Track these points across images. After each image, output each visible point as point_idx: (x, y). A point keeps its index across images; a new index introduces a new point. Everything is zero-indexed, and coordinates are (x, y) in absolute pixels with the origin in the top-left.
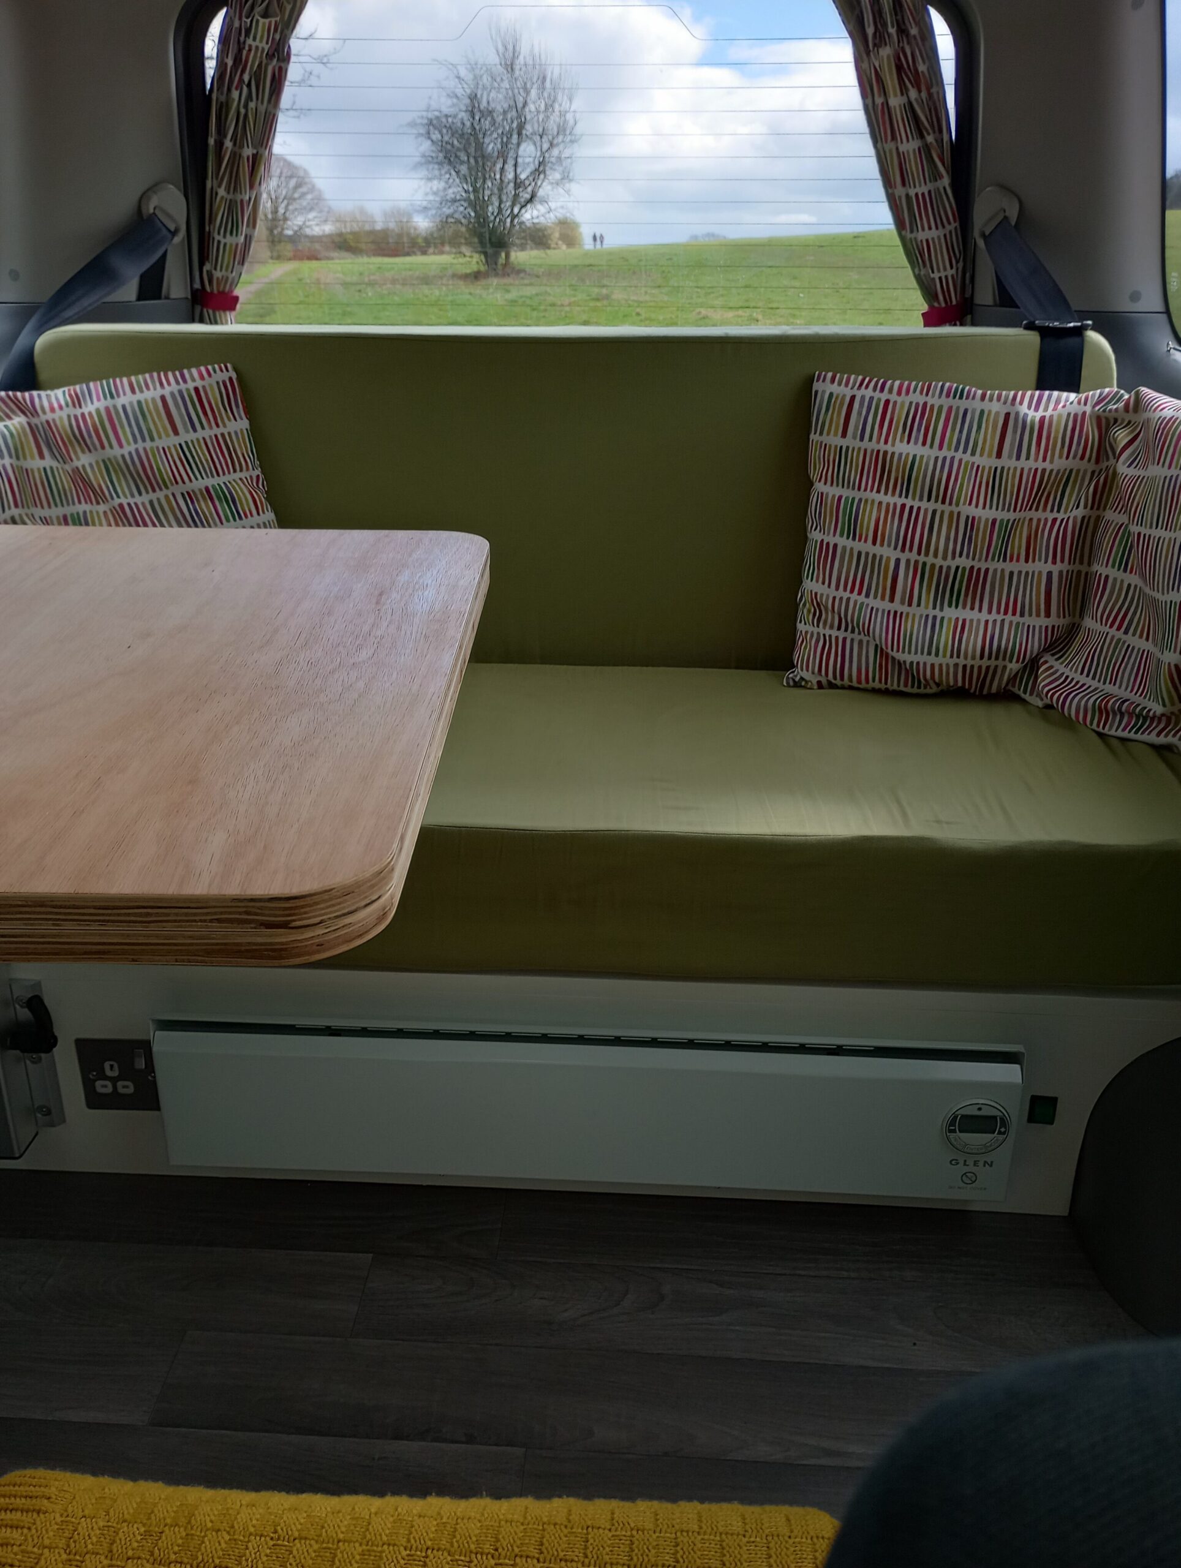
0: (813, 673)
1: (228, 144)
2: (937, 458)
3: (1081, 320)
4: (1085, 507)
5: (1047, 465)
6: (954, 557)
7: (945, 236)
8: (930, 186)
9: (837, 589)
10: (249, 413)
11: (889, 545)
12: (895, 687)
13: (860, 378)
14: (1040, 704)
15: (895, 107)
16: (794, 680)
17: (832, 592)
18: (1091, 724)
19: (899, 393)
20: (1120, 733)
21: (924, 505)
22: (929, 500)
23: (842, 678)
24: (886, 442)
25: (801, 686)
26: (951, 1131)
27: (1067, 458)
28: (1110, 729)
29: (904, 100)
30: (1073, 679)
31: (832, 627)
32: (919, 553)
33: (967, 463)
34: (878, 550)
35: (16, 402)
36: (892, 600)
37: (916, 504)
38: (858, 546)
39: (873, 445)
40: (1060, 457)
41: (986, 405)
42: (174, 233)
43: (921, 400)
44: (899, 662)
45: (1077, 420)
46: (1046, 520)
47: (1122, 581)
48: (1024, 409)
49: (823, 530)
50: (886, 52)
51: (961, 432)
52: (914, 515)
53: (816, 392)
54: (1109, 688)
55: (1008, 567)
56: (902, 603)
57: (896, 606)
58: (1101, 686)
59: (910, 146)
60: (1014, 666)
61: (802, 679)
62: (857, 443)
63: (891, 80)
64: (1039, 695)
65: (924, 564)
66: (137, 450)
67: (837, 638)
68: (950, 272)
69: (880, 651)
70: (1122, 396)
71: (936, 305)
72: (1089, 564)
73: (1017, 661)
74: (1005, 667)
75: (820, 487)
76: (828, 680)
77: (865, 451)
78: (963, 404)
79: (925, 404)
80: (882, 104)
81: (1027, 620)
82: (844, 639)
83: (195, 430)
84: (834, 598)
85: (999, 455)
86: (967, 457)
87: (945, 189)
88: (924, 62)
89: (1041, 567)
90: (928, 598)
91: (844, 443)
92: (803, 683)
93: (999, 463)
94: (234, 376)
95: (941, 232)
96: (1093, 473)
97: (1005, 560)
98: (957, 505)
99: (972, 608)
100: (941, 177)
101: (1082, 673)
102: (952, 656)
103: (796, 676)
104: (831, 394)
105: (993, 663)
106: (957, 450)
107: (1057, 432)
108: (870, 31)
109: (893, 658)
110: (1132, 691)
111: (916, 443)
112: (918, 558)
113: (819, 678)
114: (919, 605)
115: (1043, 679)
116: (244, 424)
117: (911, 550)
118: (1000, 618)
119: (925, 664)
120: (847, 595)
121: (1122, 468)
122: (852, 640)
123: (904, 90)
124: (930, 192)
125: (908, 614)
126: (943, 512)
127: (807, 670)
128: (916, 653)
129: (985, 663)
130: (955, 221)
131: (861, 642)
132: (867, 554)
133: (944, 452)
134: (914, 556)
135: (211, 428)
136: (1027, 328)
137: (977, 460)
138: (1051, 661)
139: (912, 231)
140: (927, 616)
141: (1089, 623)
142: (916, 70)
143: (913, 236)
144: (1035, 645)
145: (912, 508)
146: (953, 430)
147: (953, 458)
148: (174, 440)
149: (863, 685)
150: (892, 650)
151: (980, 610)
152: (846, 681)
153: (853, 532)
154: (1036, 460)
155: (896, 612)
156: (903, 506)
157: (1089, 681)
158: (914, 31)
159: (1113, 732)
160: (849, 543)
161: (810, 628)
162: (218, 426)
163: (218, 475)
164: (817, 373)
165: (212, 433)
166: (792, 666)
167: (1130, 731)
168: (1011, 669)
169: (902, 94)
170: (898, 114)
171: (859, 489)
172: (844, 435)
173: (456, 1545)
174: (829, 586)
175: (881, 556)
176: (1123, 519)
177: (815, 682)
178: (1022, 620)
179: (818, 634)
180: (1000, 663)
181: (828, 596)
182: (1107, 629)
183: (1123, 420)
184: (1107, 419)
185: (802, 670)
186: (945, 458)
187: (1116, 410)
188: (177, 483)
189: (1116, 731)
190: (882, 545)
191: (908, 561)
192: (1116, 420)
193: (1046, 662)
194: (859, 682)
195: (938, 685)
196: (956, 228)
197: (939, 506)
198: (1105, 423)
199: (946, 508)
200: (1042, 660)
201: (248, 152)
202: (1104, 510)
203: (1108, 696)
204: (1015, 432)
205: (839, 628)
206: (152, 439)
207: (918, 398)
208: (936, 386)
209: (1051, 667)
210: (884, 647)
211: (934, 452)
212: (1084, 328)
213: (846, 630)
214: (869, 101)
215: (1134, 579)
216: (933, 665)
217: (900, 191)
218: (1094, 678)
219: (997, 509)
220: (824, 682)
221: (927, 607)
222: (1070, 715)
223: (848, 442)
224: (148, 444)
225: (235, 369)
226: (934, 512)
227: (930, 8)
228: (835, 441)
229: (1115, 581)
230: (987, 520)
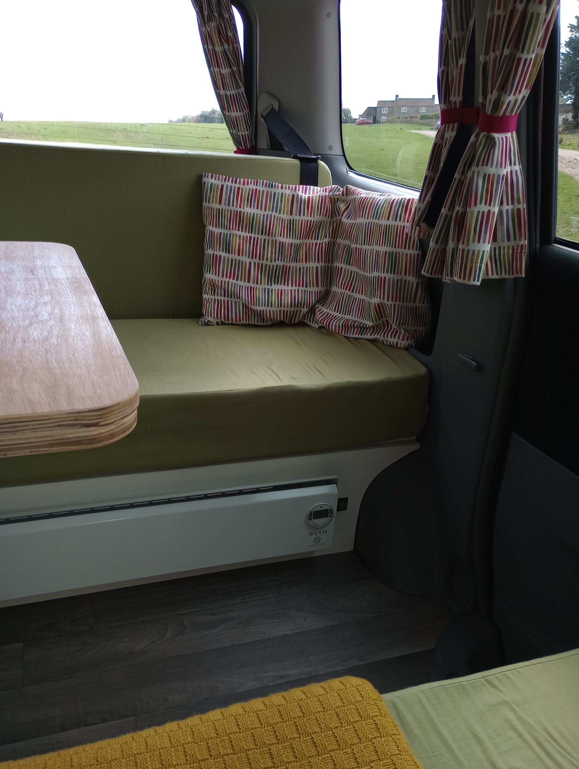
0: (214, 318)
2: (264, 215)
3: (315, 154)
4: (329, 237)
5: (312, 219)
6: (275, 261)
7: (244, 115)
8: (236, 91)
9: (223, 277)
11: (246, 256)
12: (253, 323)
13: (224, 177)
14: (317, 326)
15: (218, 51)
16: (204, 322)
17: (220, 279)
18: (342, 333)
19: (244, 184)
20: (354, 336)
21: (260, 237)
22: (262, 234)
23: (228, 320)
24: (240, 207)
25: (208, 325)
26: (310, 519)
27: (320, 216)
28: (350, 335)
29: (222, 49)
30: (331, 314)
31: (221, 296)
32: (260, 259)
33: (278, 217)
34: (241, 258)
36: (249, 282)
37: (256, 236)
38: (231, 256)
39: (234, 208)
40: (317, 215)
41: (284, 191)
43: (254, 187)
44: (254, 311)
45: (323, 199)
46: (313, 243)
47: (348, 269)
48: (300, 193)
49: (213, 249)
50: (213, 24)
51: (274, 203)
52: (255, 241)
53: (205, 183)
54: (347, 317)
55: (298, 265)
56: (254, 283)
57: (251, 284)
58: (343, 316)
59: (226, 71)
60: (305, 310)
61: (208, 321)
62: (227, 207)
63: (215, 38)
64: (316, 322)
65: (262, 264)
67: (224, 301)
68: (246, 133)
69: (245, 306)
70: (339, 189)
71: (241, 147)
72: (332, 263)
73: (306, 308)
74: (301, 311)
75: (211, 228)
76: (221, 321)
77: (231, 211)
78: (273, 190)
79: (256, 189)
80: (212, 49)
81: (308, 289)
82: (228, 301)
84: (222, 281)
85: (291, 214)
86: (277, 215)
87: (242, 93)
88: (230, 32)
89: (313, 265)
90: (265, 280)
91: (220, 207)
92: (209, 323)
93: (291, 218)
95: (242, 114)
96: (330, 222)
97: (297, 262)
98: (275, 236)
99: (284, 285)
100: (240, 87)
101: (335, 311)
102: (278, 307)
103: (205, 320)
104: (212, 184)
105: (296, 309)
106: (272, 211)
107: (315, 204)
109: (251, 309)
110: (357, 317)
111: (254, 208)
112: (259, 261)
113: (217, 320)
114: (261, 283)
115: (318, 316)
117: (256, 258)
118: (297, 288)
119: (266, 311)
120: (227, 280)
121: (344, 220)
122: (231, 301)
123: (222, 44)
124: (236, 94)
125: (256, 288)
126: (269, 240)
127: (211, 316)
128: (262, 306)
129: (293, 309)
130: (248, 109)
131: (235, 302)
132: (236, 260)
133: (267, 212)
134: (257, 261)
136: (293, 158)
137: (282, 216)
138: (320, 307)
139: (229, 112)
140: (265, 289)
141: (335, 289)
142: (227, 35)
143: (229, 114)
144: (313, 299)
145: (254, 238)
146: (270, 202)
147: (271, 215)
149: (239, 322)
150: (251, 305)
151: (288, 285)
152: (230, 321)
153: (228, 249)
154: (307, 216)
155: (251, 287)
156: (251, 237)
157: (338, 315)
158: (227, 16)
159: (351, 336)
160: (227, 255)
161: (210, 297)
164: (204, 173)
166: (201, 315)
167: (358, 335)
168: (304, 311)
169: (221, 46)
170: (220, 55)
171: (229, 229)
172: (220, 203)
174: (219, 276)
175: (243, 261)
176: (347, 242)
177: (215, 322)
178: (306, 289)
179: (215, 299)
180: (299, 309)
181: (218, 280)
182: (344, 291)
183: (341, 199)
184: (334, 198)
185: (208, 317)
186: (268, 215)
187: (339, 194)
189: (353, 335)
190: (242, 255)
191: (255, 263)
192: (338, 199)
193: (318, 307)
194: (236, 321)
195: (271, 320)
196: (248, 112)
197: (267, 237)
198: (334, 201)
199: (270, 238)
200: (316, 307)
202: (337, 239)
203: (348, 320)
204: (297, 203)
205: (225, 296)
207: (252, 187)
208: (260, 182)
209: (321, 309)
210: (247, 304)
211: (263, 212)
212: (317, 159)
213: (228, 297)
214: (206, 46)
215: (354, 269)
216: (270, 311)
217: (222, 92)
218: (340, 313)
219: (293, 239)
220: (219, 322)
221: (265, 285)
222: (332, 329)
223: (223, 206)
226: (265, 240)
227: (232, 6)
228: (216, 206)
229: (345, 269)
230: (289, 243)
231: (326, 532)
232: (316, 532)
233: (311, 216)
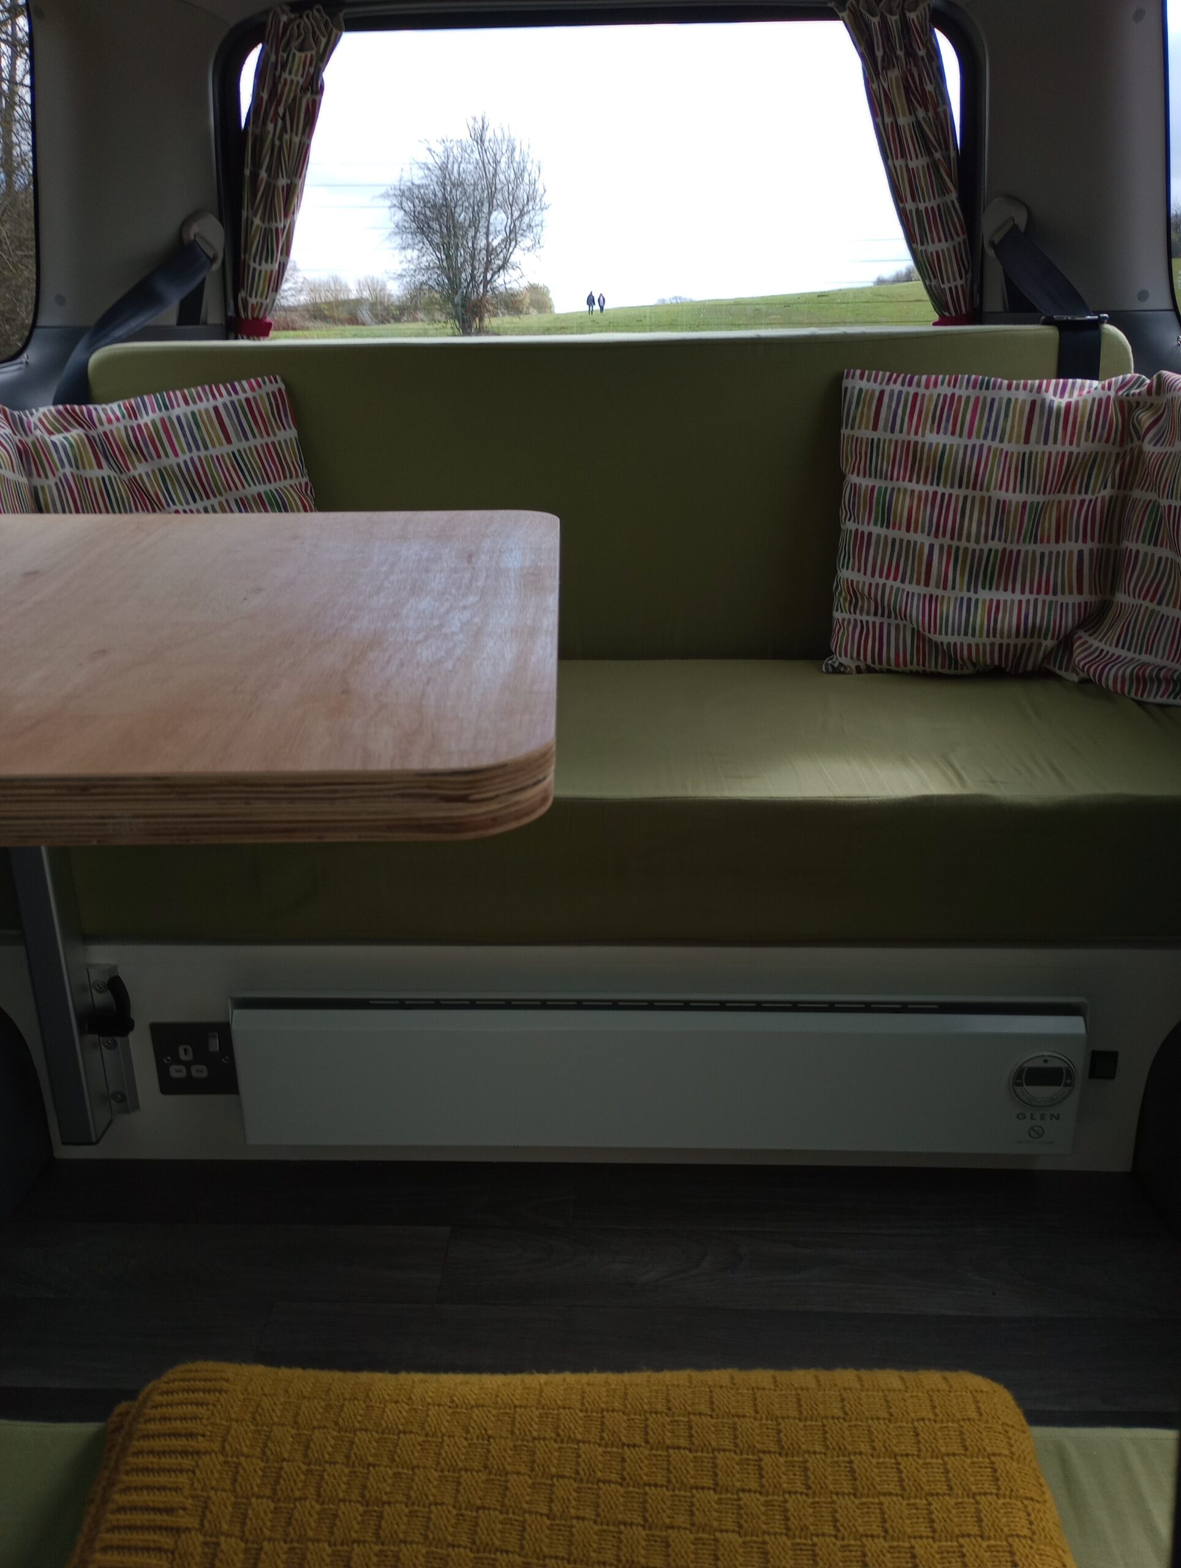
0: (852, 658)
1: (263, 174)
2: (966, 447)
3: (1097, 313)
4: (1113, 487)
5: (1074, 449)
6: (986, 540)
7: (954, 247)
8: (939, 200)
9: (873, 575)
10: (298, 424)
11: (923, 532)
12: (933, 668)
13: (888, 374)
14: (1075, 678)
15: (904, 126)
16: (832, 666)
17: (868, 579)
18: (1129, 694)
19: (927, 386)
20: (1158, 700)
21: (955, 491)
22: (960, 486)
23: (880, 662)
24: (916, 433)
25: (840, 672)
26: (1018, 1085)
27: (1093, 441)
28: (1149, 696)
29: (913, 119)
30: (1108, 652)
31: (868, 613)
32: (952, 538)
33: (996, 449)
34: (912, 536)
35: (73, 414)
36: (927, 584)
37: (948, 491)
38: (892, 533)
39: (904, 436)
40: (1086, 440)
41: (1013, 394)
42: (213, 260)
43: (949, 391)
44: (936, 643)
45: (1101, 405)
46: (1074, 502)
47: (1153, 556)
48: (1050, 396)
49: (857, 520)
50: (894, 74)
51: (989, 420)
52: (945, 502)
53: (846, 389)
54: (1145, 658)
55: (1039, 548)
56: (937, 587)
57: (932, 590)
58: (1137, 656)
59: (918, 163)
60: (1049, 643)
61: (841, 664)
62: (888, 435)
63: (899, 101)
64: (1074, 671)
65: (958, 548)
66: (192, 459)
67: (874, 623)
68: (959, 282)
69: (917, 634)
70: (1144, 381)
71: (947, 314)
72: (1118, 542)
73: (1052, 638)
74: (1040, 645)
75: (853, 479)
76: (866, 665)
77: (896, 442)
78: (990, 394)
79: (953, 395)
80: (892, 123)
81: (1060, 598)
82: (881, 625)
83: (247, 439)
84: (870, 585)
85: (1027, 441)
86: (996, 444)
87: (953, 202)
88: (931, 83)
89: (1072, 546)
90: (961, 581)
91: (875, 435)
92: (842, 669)
93: (1027, 449)
94: (283, 388)
95: (950, 244)
96: (1118, 454)
97: (1035, 542)
98: (988, 490)
99: (1005, 590)
100: (949, 191)
101: (1117, 646)
102: (988, 636)
103: (834, 662)
104: (861, 390)
105: (1028, 641)
106: (985, 437)
107: (1083, 416)
108: (879, 54)
109: (930, 640)
110: (1168, 659)
111: (945, 433)
112: (951, 542)
113: (858, 663)
114: (953, 588)
115: (1079, 655)
116: (292, 433)
117: (944, 535)
118: (1032, 598)
119: (962, 644)
120: (882, 581)
121: (1148, 447)
122: (889, 625)
123: (912, 111)
124: (939, 206)
125: (943, 597)
126: (974, 498)
127: (846, 656)
128: (953, 634)
129: (1021, 641)
130: (963, 234)
131: (897, 627)
132: (901, 541)
133: (974, 440)
134: (947, 541)
135: (262, 436)
136: (1045, 323)
137: (1005, 446)
138: (1085, 637)
139: (922, 244)
140: (962, 599)
141: (1121, 598)
142: (923, 90)
143: (923, 248)
144: (1069, 621)
145: (943, 495)
146: (981, 419)
147: (982, 446)
148: (226, 449)
149: (902, 668)
150: (929, 632)
151: (1013, 591)
152: (885, 665)
153: (886, 522)
154: (1063, 444)
155: (931, 596)
156: (935, 493)
157: (1124, 653)
158: (922, 53)
159: (1151, 700)
160: (883, 532)
161: (847, 616)
162: (268, 434)
163: (270, 482)
164: (846, 371)
165: (263, 442)
166: (830, 653)
167: (1168, 697)
168: (1046, 646)
169: (911, 114)
170: (907, 134)
171: (892, 479)
172: (875, 428)
173: (629, 1406)
174: (865, 574)
175: (915, 543)
176: (1152, 496)
177: (853, 667)
178: (1054, 598)
179: (855, 620)
180: (1035, 640)
181: (864, 583)
182: (1140, 601)
183: (1145, 403)
184: (1129, 403)
185: (840, 656)
186: (974, 446)
187: (1140, 394)
188: (230, 489)
189: (1155, 697)
190: (916, 531)
191: (942, 547)
192: (1138, 404)
193: (1080, 638)
194: (897, 665)
195: (974, 665)
196: (964, 241)
197: (970, 493)
198: (1128, 407)
199: (978, 494)
200: (1076, 636)
201: (283, 182)
202: (1131, 489)
203: (1145, 665)
204: (1041, 418)
205: (876, 614)
206: (206, 448)
207: (945, 390)
208: (962, 379)
209: (1086, 642)
210: (921, 630)
211: (964, 441)
212: (1101, 321)
213: (883, 616)
214: (879, 120)
215: (1165, 552)
216: (969, 646)
217: (910, 205)
218: (1129, 650)
219: (1027, 492)
220: (862, 666)
221: (961, 590)
222: (1107, 685)
223: (880, 434)
224: (203, 453)
225: (283, 381)
226: (965, 498)
227: (936, 31)
228: (866, 434)
229: (1146, 554)
230: (1018, 503)
231: (1058, 1118)
232: (1032, 1115)
233: (1071, 443)
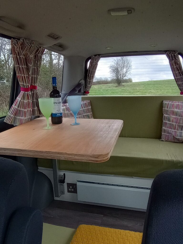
8: (180, 77)
10: (91, 106)
12: (176, 141)
13: (169, 101)
22: (180, 117)
34: (173, 123)
35: (64, 105)
39: (172, 110)
42: (83, 85)
49: (165, 121)
50: (173, 61)
52: (178, 119)
53: (164, 103)
59: (177, 72)
62: (169, 109)
90: (180, 130)
94: (90, 102)
103: (162, 140)
108: (171, 59)
111: (177, 109)
112: (178, 124)
120: (168, 129)
128: (179, 137)
131: (171, 135)
133: (181, 110)
135: (87, 108)
142: (178, 63)
143: (178, 83)
146: (182, 107)
150: (175, 136)
155: (176, 131)
158: (177, 59)
160: (169, 122)
163: (87, 113)
164: (164, 100)
169: (176, 66)
171: (170, 115)
179: (165, 134)
194: (171, 141)
195: (182, 141)
207: (177, 103)
208: (180, 102)
213: (169, 134)
214: (171, 66)
217: (176, 77)
220: (166, 140)
227: (179, 55)
228: (166, 109)
